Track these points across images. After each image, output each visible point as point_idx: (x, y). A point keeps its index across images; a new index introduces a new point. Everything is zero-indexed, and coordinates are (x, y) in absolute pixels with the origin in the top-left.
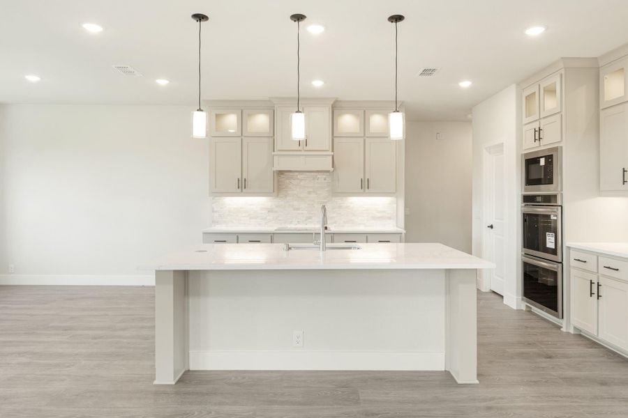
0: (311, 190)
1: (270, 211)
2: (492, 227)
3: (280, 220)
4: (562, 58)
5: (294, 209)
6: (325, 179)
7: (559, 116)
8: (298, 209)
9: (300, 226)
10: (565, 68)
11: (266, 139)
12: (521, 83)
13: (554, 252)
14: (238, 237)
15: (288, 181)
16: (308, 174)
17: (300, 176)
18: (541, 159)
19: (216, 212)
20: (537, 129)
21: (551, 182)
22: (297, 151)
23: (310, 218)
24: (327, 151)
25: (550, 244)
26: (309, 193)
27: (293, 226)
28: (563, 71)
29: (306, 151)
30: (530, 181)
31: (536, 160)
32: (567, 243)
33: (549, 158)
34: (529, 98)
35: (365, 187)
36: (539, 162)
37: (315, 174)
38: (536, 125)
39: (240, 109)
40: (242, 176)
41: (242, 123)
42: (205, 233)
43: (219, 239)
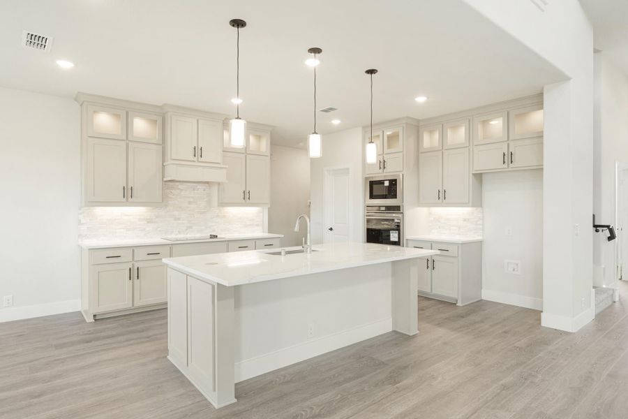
0: (192, 200)
1: (150, 221)
2: (331, 229)
3: (160, 231)
4: (407, 117)
5: (176, 219)
6: (204, 190)
7: (401, 154)
8: (179, 219)
9: (181, 236)
10: (406, 123)
11: (155, 146)
13: (397, 244)
14: (133, 251)
15: (168, 191)
16: (189, 184)
17: (181, 186)
18: (385, 182)
19: (83, 224)
20: (382, 161)
21: (395, 196)
22: (191, 161)
23: (190, 227)
24: (219, 163)
25: (394, 239)
26: (190, 203)
28: (405, 125)
29: (201, 162)
30: (374, 196)
31: (381, 182)
32: (406, 237)
33: (393, 182)
35: (247, 197)
36: (384, 183)
37: (195, 184)
38: (381, 158)
39: (125, 110)
40: (127, 184)
41: (128, 126)
42: (91, 249)
43: (113, 255)
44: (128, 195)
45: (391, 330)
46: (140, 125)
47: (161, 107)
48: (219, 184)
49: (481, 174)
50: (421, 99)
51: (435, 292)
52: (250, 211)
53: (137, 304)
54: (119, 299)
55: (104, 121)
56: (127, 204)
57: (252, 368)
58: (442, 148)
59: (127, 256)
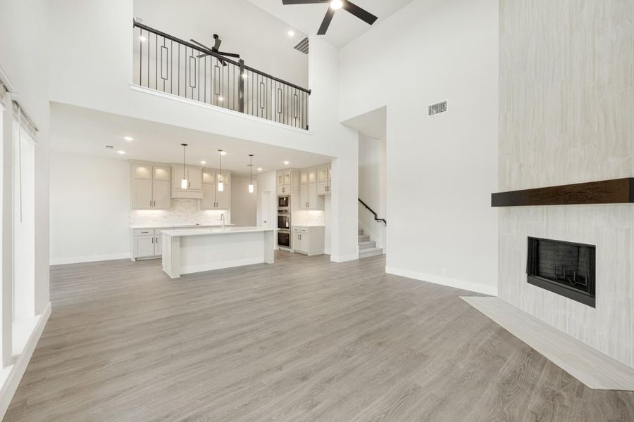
0: (187, 207)
1: (165, 217)
2: (265, 222)
5: (179, 216)
6: (193, 202)
7: (290, 184)
10: (294, 170)
11: (167, 182)
12: (278, 171)
13: (288, 228)
14: (154, 230)
15: (174, 203)
16: (186, 199)
17: (182, 200)
19: (132, 218)
21: (287, 205)
24: (200, 190)
25: (287, 226)
27: (176, 225)
28: (292, 171)
29: (189, 189)
30: (280, 205)
31: (283, 198)
32: (292, 225)
33: (287, 198)
34: (280, 177)
35: (216, 206)
37: (189, 199)
38: (283, 187)
39: (152, 166)
40: (152, 199)
41: (153, 172)
42: (134, 229)
43: (145, 232)
44: (153, 205)
45: (263, 262)
46: (160, 172)
47: (169, 164)
48: (201, 199)
49: (324, 195)
50: (286, 163)
51: (302, 250)
52: (219, 212)
53: (156, 254)
54: (147, 252)
55: (142, 170)
56: (152, 209)
57: (190, 269)
58: (308, 183)
59: (151, 232)
